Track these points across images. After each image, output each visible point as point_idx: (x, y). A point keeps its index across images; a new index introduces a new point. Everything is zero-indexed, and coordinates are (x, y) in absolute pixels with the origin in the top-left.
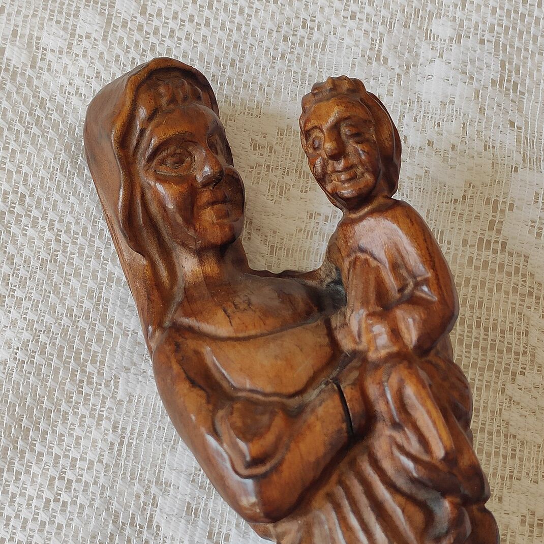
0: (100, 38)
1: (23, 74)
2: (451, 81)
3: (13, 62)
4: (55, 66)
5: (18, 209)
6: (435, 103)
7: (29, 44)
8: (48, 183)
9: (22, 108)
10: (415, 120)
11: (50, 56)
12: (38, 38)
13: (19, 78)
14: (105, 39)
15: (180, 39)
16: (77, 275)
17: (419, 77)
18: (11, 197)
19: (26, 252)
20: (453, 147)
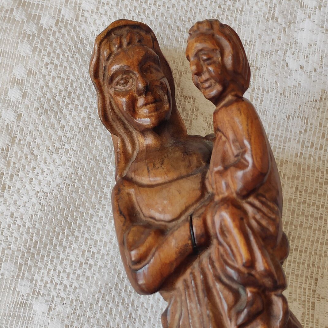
0: (115, 5)
1: (71, 24)
2: (315, 32)
3: (66, 17)
4: (89, 20)
5: (67, 100)
6: (305, 45)
7: (75, 7)
8: (84, 86)
9: (70, 43)
10: (293, 54)
11: (86, 14)
12: (80, 4)
13: (69, 26)
14: (117, 5)
15: (159, 6)
16: (99, 137)
17: (296, 30)
18: (63, 93)
19: (71, 123)
20: (315, 70)
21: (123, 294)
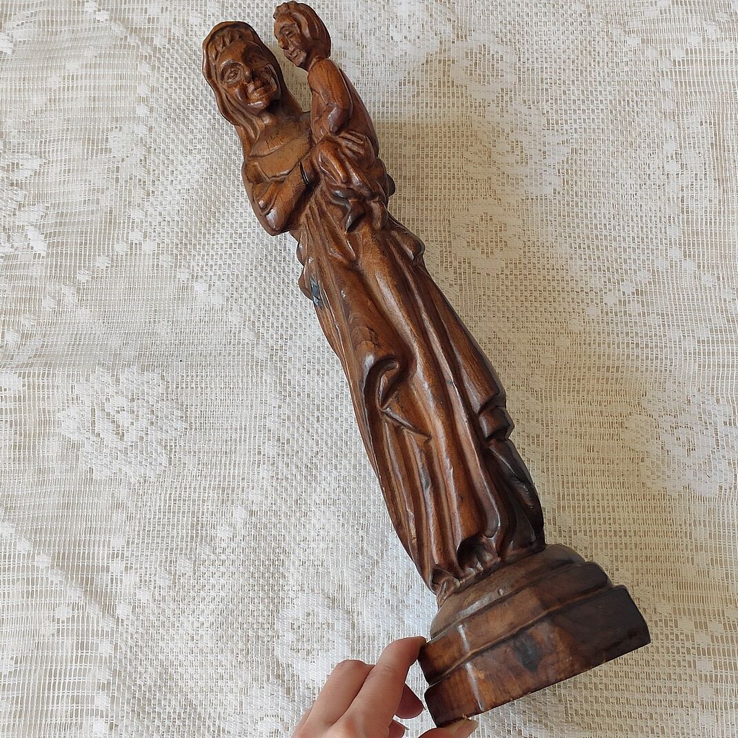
0: (220, 14)
1: (183, 40)
2: (412, 4)
3: (177, 34)
4: (198, 33)
5: (191, 107)
6: (405, 16)
7: (183, 24)
8: (205, 92)
9: (185, 56)
10: (396, 27)
11: (195, 28)
12: (188, 21)
13: (181, 42)
14: (222, 15)
15: (262, 8)
16: (227, 134)
17: (395, 5)
18: (187, 101)
19: (199, 126)
20: (419, 38)
21: (273, 264)
